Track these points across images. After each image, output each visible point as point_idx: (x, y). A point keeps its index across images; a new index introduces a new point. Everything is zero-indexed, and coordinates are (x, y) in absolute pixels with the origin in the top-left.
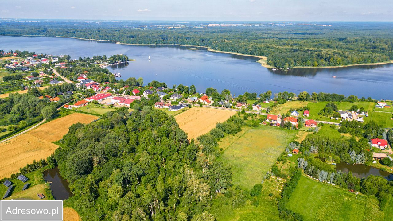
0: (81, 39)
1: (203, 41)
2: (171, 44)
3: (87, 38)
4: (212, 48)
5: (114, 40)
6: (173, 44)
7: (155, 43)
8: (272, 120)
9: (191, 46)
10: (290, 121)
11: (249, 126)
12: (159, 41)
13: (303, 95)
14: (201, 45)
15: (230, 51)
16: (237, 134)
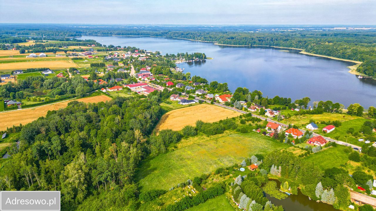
0: (191, 40)
1: (300, 43)
2: (266, 46)
3: (194, 39)
4: (306, 51)
5: (215, 41)
6: (267, 46)
7: (250, 44)
8: (272, 129)
9: (286, 48)
10: (292, 133)
11: (238, 131)
12: (255, 42)
13: (353, 108)
14: (297, 48)
15: (325, 54)
16: (212, 136)
